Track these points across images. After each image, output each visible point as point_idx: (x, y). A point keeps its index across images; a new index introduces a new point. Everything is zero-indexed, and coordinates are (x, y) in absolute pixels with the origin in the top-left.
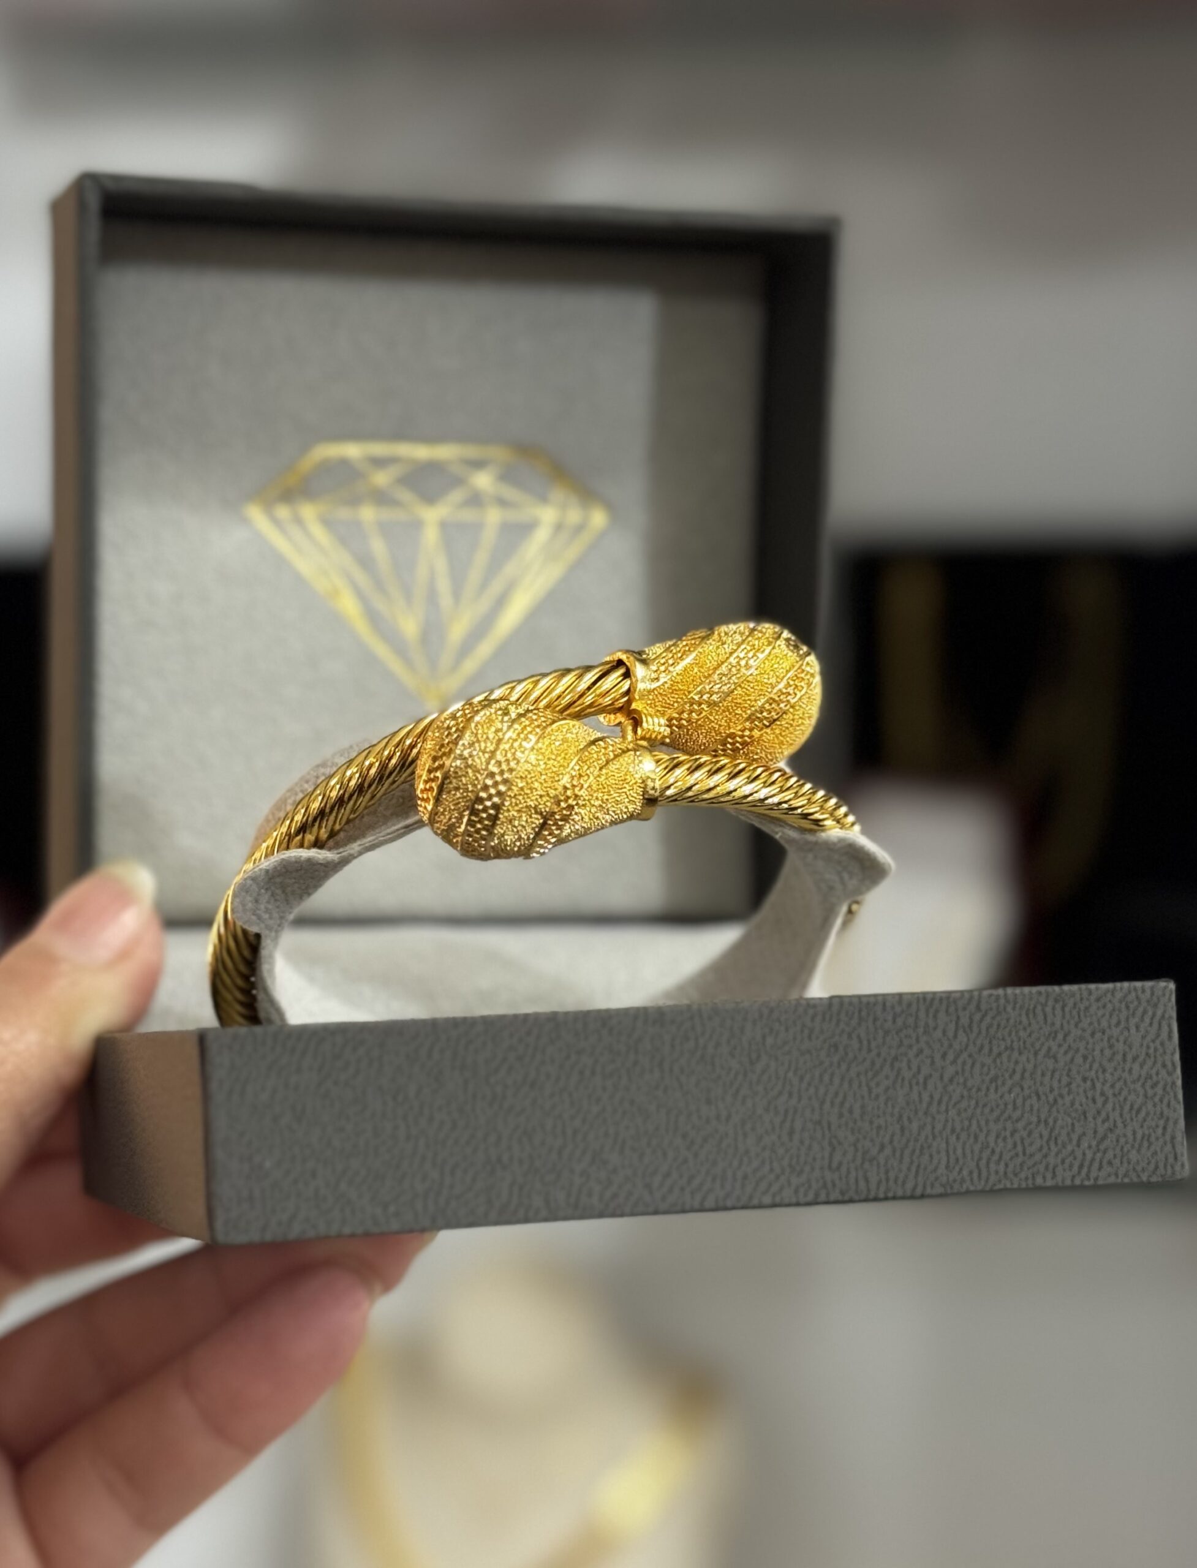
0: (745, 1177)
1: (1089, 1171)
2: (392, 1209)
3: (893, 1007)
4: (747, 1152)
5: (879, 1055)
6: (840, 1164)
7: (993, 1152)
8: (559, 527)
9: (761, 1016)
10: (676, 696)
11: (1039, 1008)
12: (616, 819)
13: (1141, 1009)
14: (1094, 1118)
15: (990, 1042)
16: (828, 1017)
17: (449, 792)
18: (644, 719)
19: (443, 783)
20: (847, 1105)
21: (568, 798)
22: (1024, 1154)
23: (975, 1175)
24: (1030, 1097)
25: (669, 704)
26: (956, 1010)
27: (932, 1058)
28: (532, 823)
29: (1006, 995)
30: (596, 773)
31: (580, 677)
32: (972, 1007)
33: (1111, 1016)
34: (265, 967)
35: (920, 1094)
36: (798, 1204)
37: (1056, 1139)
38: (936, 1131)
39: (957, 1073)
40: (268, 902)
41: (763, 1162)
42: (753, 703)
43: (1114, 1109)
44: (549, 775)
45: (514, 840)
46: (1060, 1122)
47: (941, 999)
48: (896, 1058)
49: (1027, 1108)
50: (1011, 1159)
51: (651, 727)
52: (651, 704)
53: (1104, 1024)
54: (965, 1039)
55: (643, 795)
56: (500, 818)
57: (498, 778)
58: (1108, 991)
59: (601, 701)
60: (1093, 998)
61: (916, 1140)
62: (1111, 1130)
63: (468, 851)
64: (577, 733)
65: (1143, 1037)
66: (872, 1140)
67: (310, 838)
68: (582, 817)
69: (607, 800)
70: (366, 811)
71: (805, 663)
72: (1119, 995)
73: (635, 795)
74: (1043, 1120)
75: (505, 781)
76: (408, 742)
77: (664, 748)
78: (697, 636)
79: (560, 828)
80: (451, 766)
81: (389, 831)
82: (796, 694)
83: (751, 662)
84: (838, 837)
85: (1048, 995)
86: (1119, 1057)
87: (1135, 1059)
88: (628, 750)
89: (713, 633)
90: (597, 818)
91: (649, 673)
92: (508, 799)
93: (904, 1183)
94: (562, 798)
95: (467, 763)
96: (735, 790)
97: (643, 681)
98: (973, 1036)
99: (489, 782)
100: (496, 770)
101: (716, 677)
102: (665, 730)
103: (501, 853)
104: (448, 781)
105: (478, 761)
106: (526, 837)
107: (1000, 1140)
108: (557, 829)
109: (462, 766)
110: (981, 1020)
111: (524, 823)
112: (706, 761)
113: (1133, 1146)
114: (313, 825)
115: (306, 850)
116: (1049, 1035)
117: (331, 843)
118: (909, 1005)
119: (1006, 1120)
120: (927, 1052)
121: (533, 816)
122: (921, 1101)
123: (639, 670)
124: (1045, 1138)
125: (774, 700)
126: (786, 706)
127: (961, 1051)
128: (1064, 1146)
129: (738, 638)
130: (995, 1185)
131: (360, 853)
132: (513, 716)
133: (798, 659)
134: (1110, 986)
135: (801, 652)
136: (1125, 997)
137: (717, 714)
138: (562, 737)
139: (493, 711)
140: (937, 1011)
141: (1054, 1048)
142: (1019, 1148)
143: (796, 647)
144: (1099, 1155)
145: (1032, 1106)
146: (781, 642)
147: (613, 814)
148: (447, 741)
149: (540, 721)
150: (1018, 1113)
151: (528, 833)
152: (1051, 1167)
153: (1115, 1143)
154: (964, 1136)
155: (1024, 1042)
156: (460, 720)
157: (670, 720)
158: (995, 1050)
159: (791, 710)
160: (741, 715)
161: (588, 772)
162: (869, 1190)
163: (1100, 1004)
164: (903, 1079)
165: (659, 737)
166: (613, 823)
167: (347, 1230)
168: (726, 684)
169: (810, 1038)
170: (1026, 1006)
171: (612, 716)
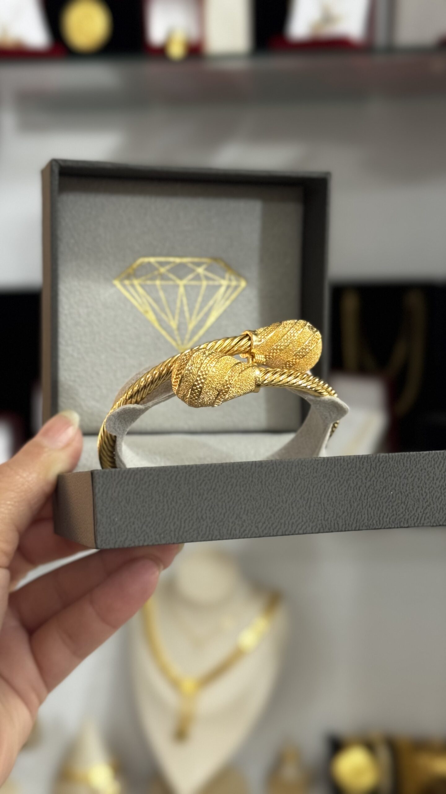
0: (293, 523)
1: (420, 522)
2: (162, 535)
3: (347, 461)
4: (293, 514)
5: (342, 478)
6: (328, 518)
7: (385, 514)
8: (228, 287)
9: (298, 464)
10: (268, 347)
11: (401, 460)
12: (245, 392)
13: (439, 461)
14: (422, 501)
15: (383, 473)
16: (323, 464)
17: (183, 383)
18: (256, 356)
19: (181, 379)
20: (330, 496)
21: (228, 384)
22: (396, 514)
23: (378, 523)
24: (398, 493)
25: (265, 350)
26: (371, 462)
27: (362, 479)
28: (214, 393)
29: (389, 456)
30: (238, 375)
31: (232, 340)
32: (377, 460)
33: (428, 463)
34: (118, 448)
35: (357, 493)
36: (312, 533)
37: (408, 509)
38: (364, 507)
39: (371, 485)
40: (119, 424)
41: (299, 518)
42: (296, 349)
43: (430, 498)
44: (220, 376)
45: (208, 400)
46: (409, 503)
47: (365, 458)
48: (348, 479)
49: (397, 497)
50: (392, 516)
51: (258, 359)
52: (258, 350)
53: (426, 466)
54: (374, 472)
55: (255, 383)
56: (202, 392)
57: (201, 377)
58: (426, 454)
59: (240, 349)
60: (421, 457)
61: (356, 510)
62: (429, 506)
63: (191, 404)
64: (231, 361)
65: (440, 471)
66: (340, 510)
67: (134, 400)
68: (233, 391)
69: (242, 385)
70: (154, 391)
71: (315, 335)
72: (431, 456)
73: (252, 383)
74: (403, 501)
75: (204, 378)
76: (169, 365)
77: (264, 366)
78: (275, 325)
79: (225, 395)
80: (184, 373)
81: (163, 397)
82: (312, 346)
83: (295, 334)
84: (328, 399)
85: (404, 455)
86: (431, 479)
87: (437, 479)
88: (250, 367)
89: (281, 324)
90: (238, 392)
91: (258, 339)
92: (205, 385)
93: (351, 526)
94: (225, 384)
95: (190, 372)
96: (290, 381)
97: (256, 341)
98: (377, 471)
99: (198, 379)
100: (200, 374)
101: (282, 340)
102: (264, 360)
103: (203, 405)
104: (183, 378)
105: (194, 371)
106: (212, 399)
107: (387, 510)
108: (223, 396)
109: (188, 373)
110: (380, 465)
111: (211, 394)
112: (278, 371)
113: (437, 512)
114: (135, 396)
115: (132, 405)
116: (405, 470)
117: (142, 402)
118: (353, 460)
119: (389, 502)
120: (360, 477)
121: (215, 391)
122: (358, 495)
123: (254, 338)
124: (404, 509)
125: (304, 348)
126: (308, 350)
127: (372, 477)
128: (411, 511)
129: (290, 326)
130: (385, 526)
131: (152, 406)
132: (207, 354)
133: (313, 333)
134: (428, 452)
135: (314, 331)
136: (433, 457)
137: (283, 353)
138: (225, 362)
139: (200, 353)
140: (363, 462)
141: (407, 476)
142: (395, 512)
143: (312, 329)
144: (424, 515)
145: (399, 497)
146: (307, 327)
147: (244, 390)
148: (183, 364)
149: (217, 356)
150: (394, 499)
151: (213, 397)
152: (406, 519)
153: (430, 510)
154: (374, 508)
155: (396, 473)
156: (187, 356)
157: (266, 356)
158: (385, 477)
159: (310, 352)
160: (292, 354)
161: (235, 375)
162: (339, 528)
163: (424, 459)
164: (351, 487)
165: (262, 362)
166: (245, 394)
167: (146, 544)
168: (286, 343)
169: (316, 472)
170: (397, 460)
171: (244, 355)
